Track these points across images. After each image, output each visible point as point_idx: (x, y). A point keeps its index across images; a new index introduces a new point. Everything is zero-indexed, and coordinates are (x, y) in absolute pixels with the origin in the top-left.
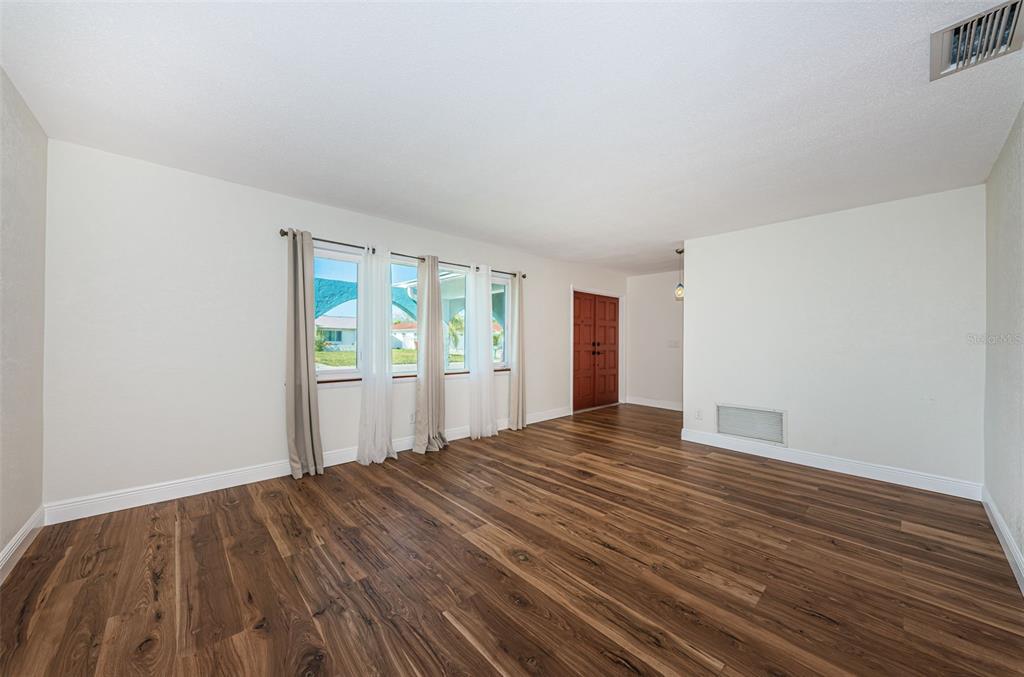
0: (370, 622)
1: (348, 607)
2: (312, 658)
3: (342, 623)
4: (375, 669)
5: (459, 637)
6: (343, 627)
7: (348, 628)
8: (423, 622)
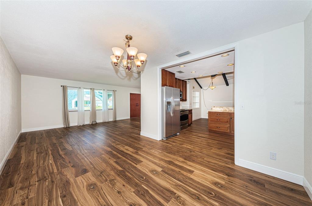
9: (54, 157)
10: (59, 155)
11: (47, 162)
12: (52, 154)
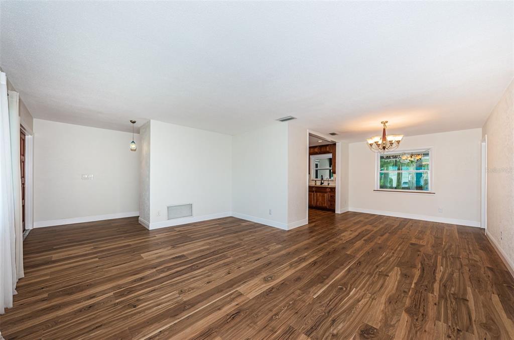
0: (334, 321)
1: (331, 333)
2: (365, 335)
3: (341, 331)
4: (353, 312)
5: (324, 292)
6: (343, 330)
7: (342, 328)
8: (323, 303)
9: (434, 273)
10: (424, 270)
11: (447, 271)
12: (435, 279)
